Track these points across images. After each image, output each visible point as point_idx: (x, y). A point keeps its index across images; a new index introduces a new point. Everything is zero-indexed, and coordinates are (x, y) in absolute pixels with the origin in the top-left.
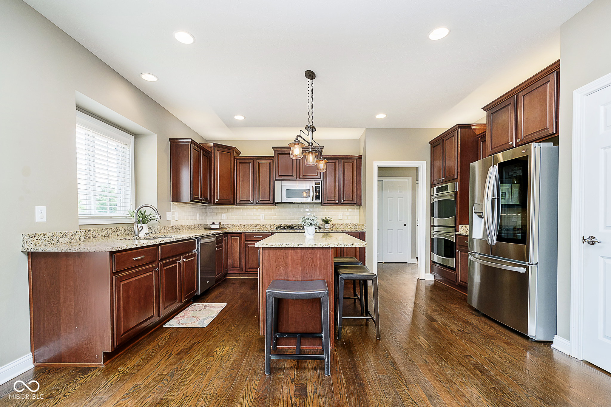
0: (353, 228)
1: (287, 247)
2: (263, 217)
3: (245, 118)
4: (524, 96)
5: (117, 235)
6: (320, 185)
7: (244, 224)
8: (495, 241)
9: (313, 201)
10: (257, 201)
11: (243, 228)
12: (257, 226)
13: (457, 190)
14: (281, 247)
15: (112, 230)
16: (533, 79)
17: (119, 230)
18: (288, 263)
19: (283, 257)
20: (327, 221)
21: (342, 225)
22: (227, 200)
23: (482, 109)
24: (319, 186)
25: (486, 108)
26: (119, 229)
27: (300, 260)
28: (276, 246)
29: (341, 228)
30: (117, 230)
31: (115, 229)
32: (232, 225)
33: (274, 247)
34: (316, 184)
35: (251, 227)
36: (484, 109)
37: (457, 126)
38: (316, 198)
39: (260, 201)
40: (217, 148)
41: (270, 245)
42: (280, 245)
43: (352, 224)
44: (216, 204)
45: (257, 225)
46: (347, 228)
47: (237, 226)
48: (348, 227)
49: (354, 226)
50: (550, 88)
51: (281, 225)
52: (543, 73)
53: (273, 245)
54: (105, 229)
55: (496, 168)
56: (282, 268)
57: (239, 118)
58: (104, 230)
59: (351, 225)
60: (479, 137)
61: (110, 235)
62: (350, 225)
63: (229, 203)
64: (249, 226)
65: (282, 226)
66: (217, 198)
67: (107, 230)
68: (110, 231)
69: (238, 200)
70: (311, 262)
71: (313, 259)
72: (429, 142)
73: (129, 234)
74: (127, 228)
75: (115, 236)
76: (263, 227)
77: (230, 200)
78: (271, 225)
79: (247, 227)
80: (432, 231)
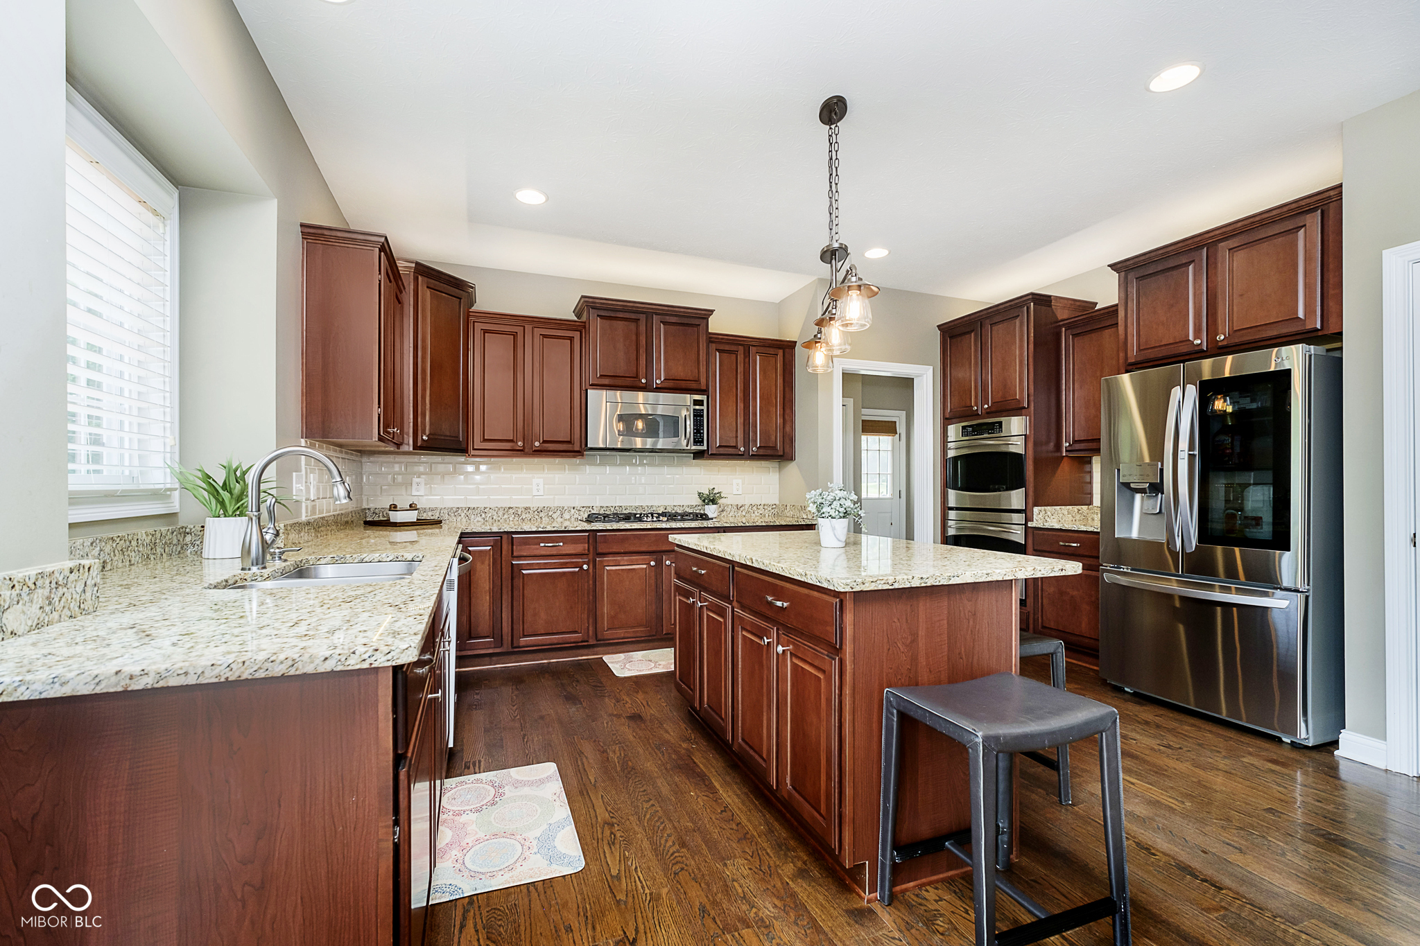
0: (767, 515)
1: (923, 585)
2: (541, 487)
3: (547, 199)
4: (1229, 250)
5: (128, 563)
6: (705, 407)
7: (485, 508)
8: (1194, 542)
9: (687, 446)
10: (537, 444)
11: (480, 519)
12: (523, 514)
13: (1028, 433)
14: (908, 586)
15: (114, 545)
16: (1257, 219)
17: (134, 543)
18: (918, 634)
19: (904, 617)
20: (711, 499)
21: (742, 509)
22: (450, 436)
23: (1108, 266)
24: (703, 410)
25: (1119, 266)
26: (135, 538)
27: (945, 622)
28: (896, 586)
29: (739, 514)
30: (128, 543)
31: (123, 541)
32: (446, 511)
33: (891, 587)
34: (696, 402)
35: (506, 516)
36: (1113, 267)
37: (1031, 297)
38: (694, 439)
39: (545, 442)
40: (426, 279)
41: (882, 582)
42: (907, 582)
43: (764, 505)
44: (421, 448)
45: (523, 510)
46: (753, 515)
47: (463, 515)
48: (756, 512)
49: (769, 509)
50: (1306, 241)
51: (591, 509)
52: (1285, 209)
53: (890, 582)
54: (92, 544)
55: (1192, 391)
56: (902, 650)
57: (530, 197)
58: (87, 549)
59: (761, 507)
60: (1063, 325)
61: (108, 567)
62: (759, 507)
63: (456, 447)
64: (501, 513)
65: (593, 512)
66: (424, 432)
67: (98, 548)
68: (108, 549)
69: (477, 438)
70: (971, 623)
71: (975, 614)
72: (938, 326)
73: (164, 555)
74: (158, 535)
75: (124, 570)
76: (542, 514)
77: (458, 437)
78: (562, 510)
79: (494, 518)
80: (944, 519)
